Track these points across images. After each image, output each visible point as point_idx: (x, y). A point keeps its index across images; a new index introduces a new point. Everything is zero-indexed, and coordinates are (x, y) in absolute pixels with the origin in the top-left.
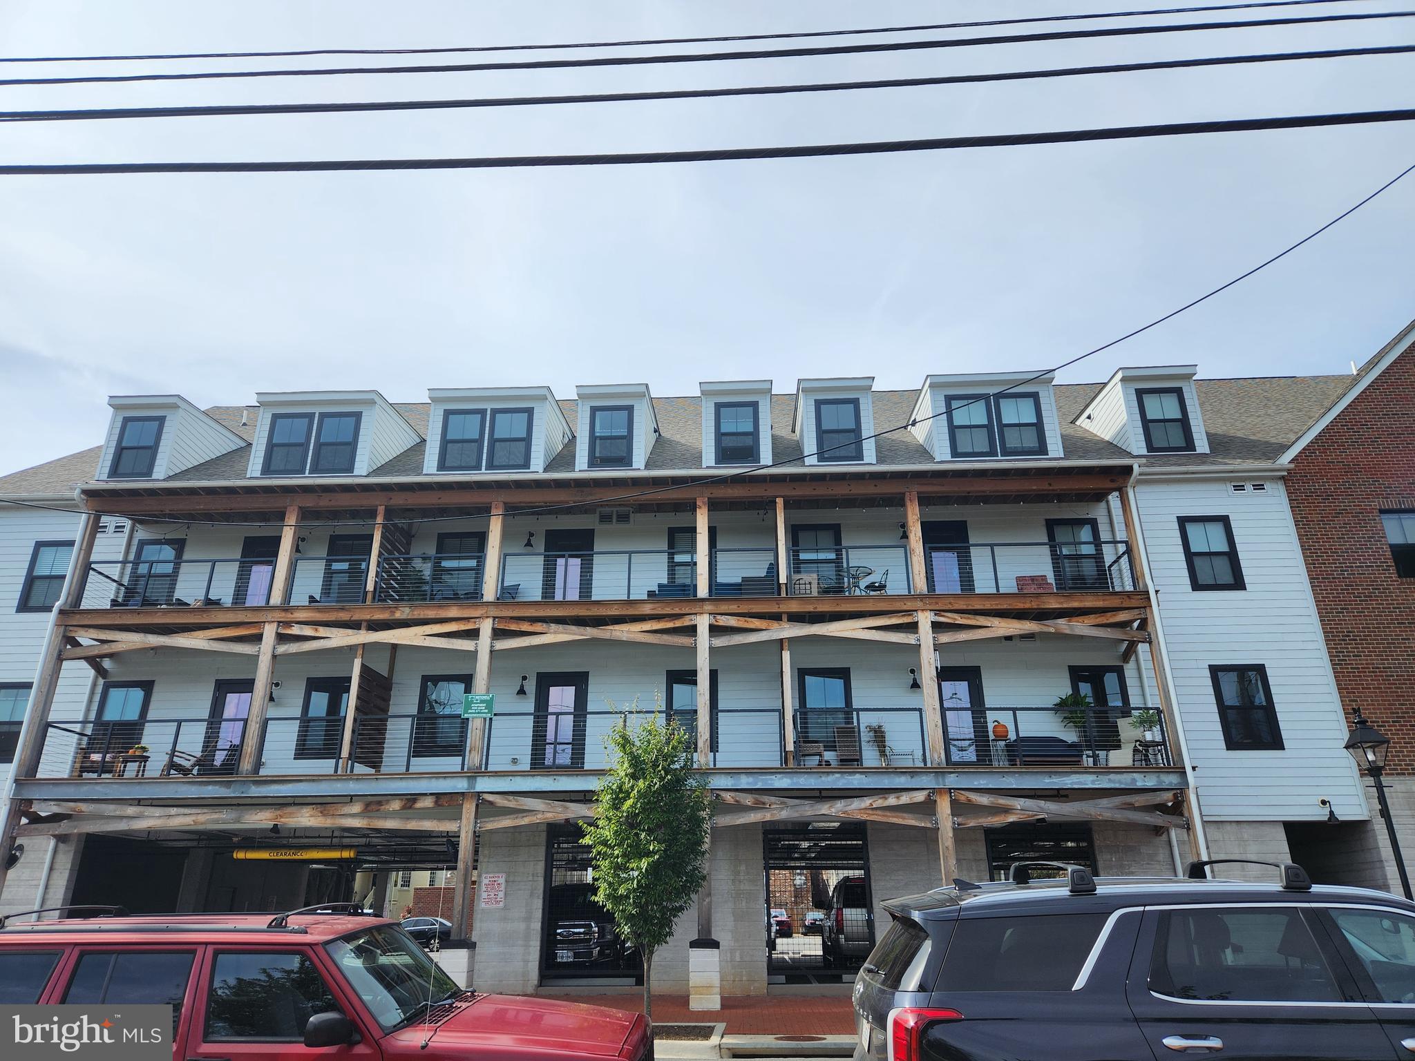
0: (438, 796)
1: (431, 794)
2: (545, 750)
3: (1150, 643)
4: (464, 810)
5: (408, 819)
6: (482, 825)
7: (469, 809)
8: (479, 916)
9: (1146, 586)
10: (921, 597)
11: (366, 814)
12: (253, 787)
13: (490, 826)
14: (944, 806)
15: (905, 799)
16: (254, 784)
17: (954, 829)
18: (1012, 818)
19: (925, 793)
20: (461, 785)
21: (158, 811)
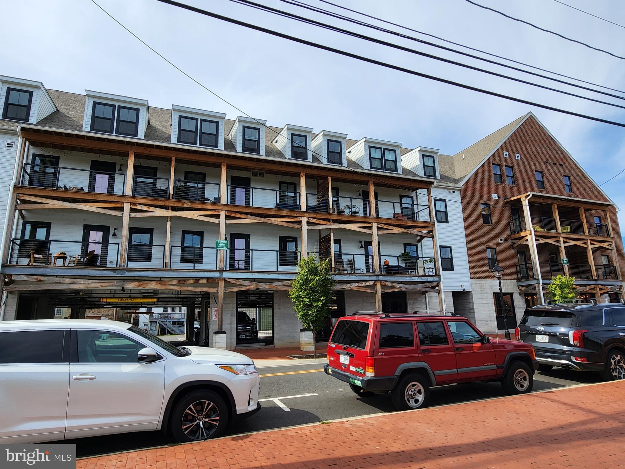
0: (208, 279)
1: (205, 278)
2: (234, 263)
3: (433, 238)
4: (219, 284)
5: (197, 287)
6: (226, 290)
7: (221, 284)
8: (212, 323)
9: (434, 220)
10: (374, 218)
11: (179, 285)
12: (127, 272)
13: (229, 290)
14: (379, 286)
15: (368, 284)
16: (127, 271)
17: (381, 293)
18: (396, 290)
19: (373, 282)
20: (217, 275)
21: (82, 281)
